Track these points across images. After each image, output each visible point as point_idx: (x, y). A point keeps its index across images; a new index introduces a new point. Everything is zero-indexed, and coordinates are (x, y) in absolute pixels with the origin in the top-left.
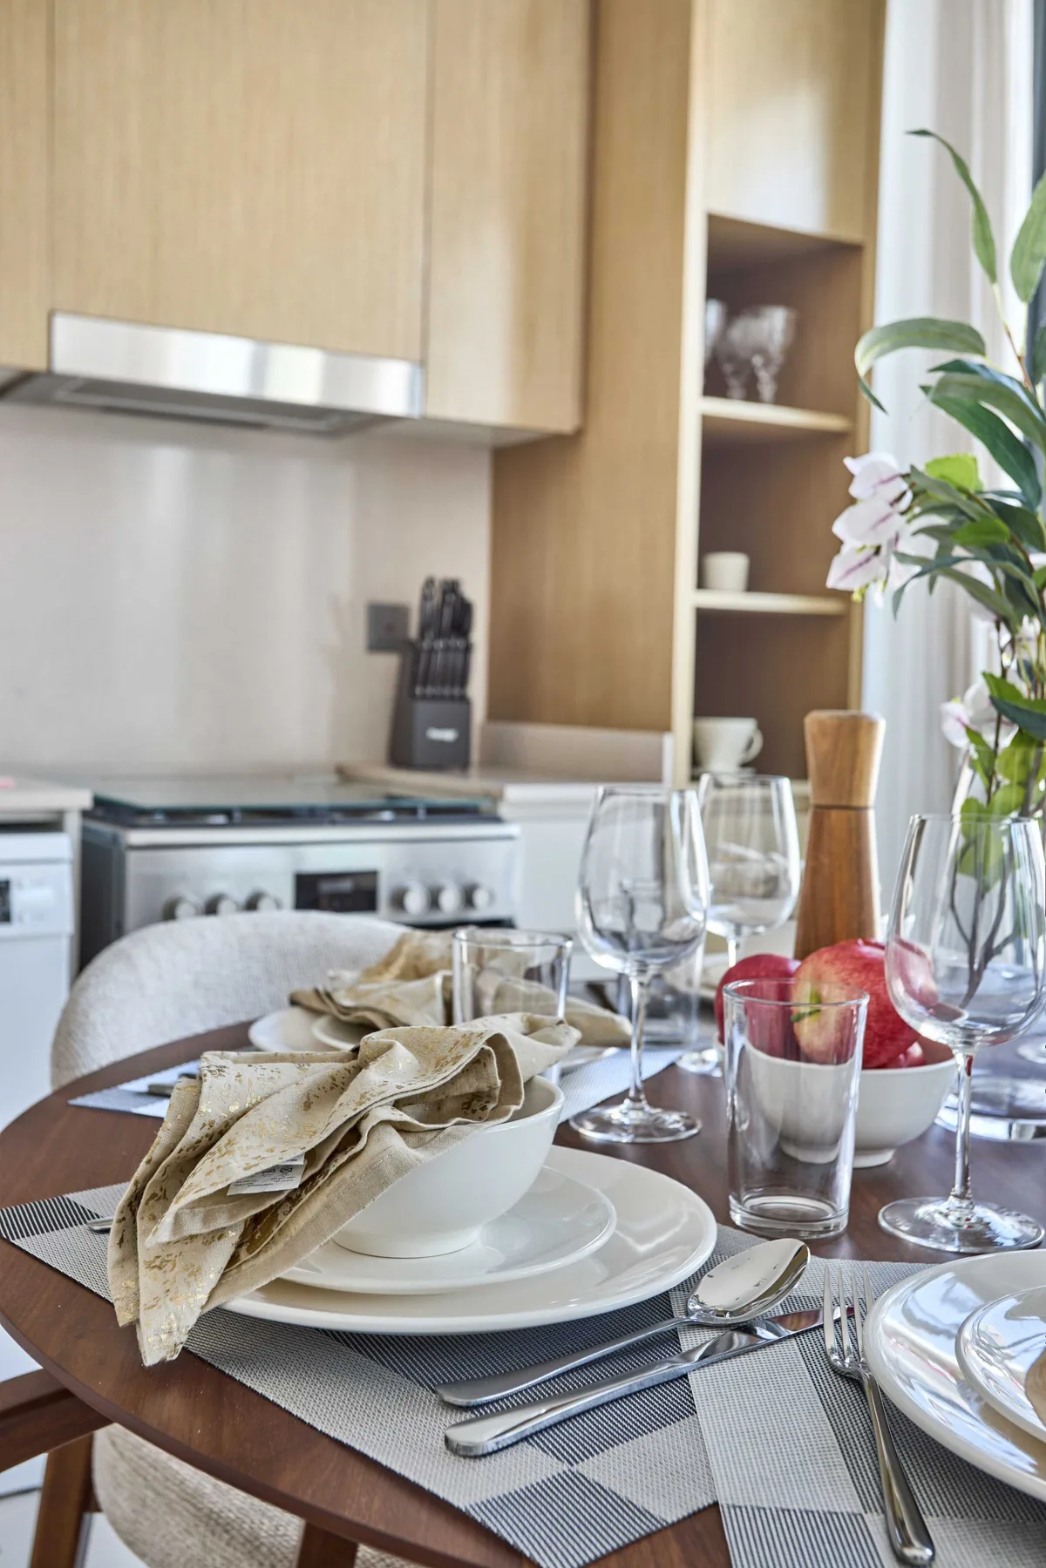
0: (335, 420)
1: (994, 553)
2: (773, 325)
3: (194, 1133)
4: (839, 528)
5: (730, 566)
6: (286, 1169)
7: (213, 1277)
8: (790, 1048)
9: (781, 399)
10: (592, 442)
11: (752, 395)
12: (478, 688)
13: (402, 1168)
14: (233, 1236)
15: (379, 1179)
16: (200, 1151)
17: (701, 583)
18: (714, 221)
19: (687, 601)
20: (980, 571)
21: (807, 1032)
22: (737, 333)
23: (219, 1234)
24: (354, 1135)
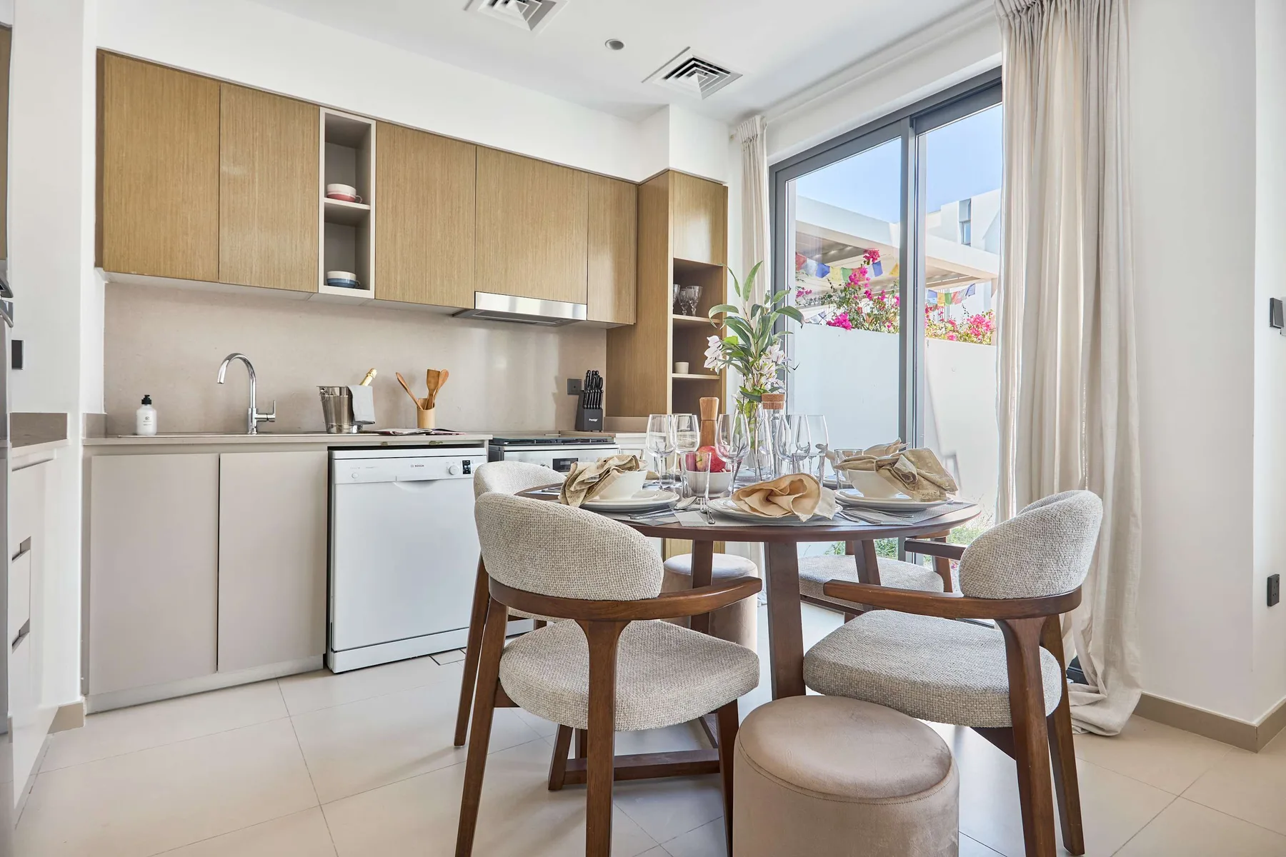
0: (558, 322)
1: (741, 359)
2: (695, 291)
3: (577, 472)
4: (706, 353)
5: (684, 366)
6: (595, 478)
7: (582, 498)
8: (696, 469)
9: (697, 315)
10: (639, 327)
11: (689, 314)
12: (603, 406)
13: (619, 477)
14: (585, 491)
15: (614, 479)
16: (577, 476)
17: (674, 371)
18: (675, 260)
19: (670, 376)
20: (739, 363)
21: (699, 465)
22: (684, 293)
23: (583, 490)
24: (608, 472)
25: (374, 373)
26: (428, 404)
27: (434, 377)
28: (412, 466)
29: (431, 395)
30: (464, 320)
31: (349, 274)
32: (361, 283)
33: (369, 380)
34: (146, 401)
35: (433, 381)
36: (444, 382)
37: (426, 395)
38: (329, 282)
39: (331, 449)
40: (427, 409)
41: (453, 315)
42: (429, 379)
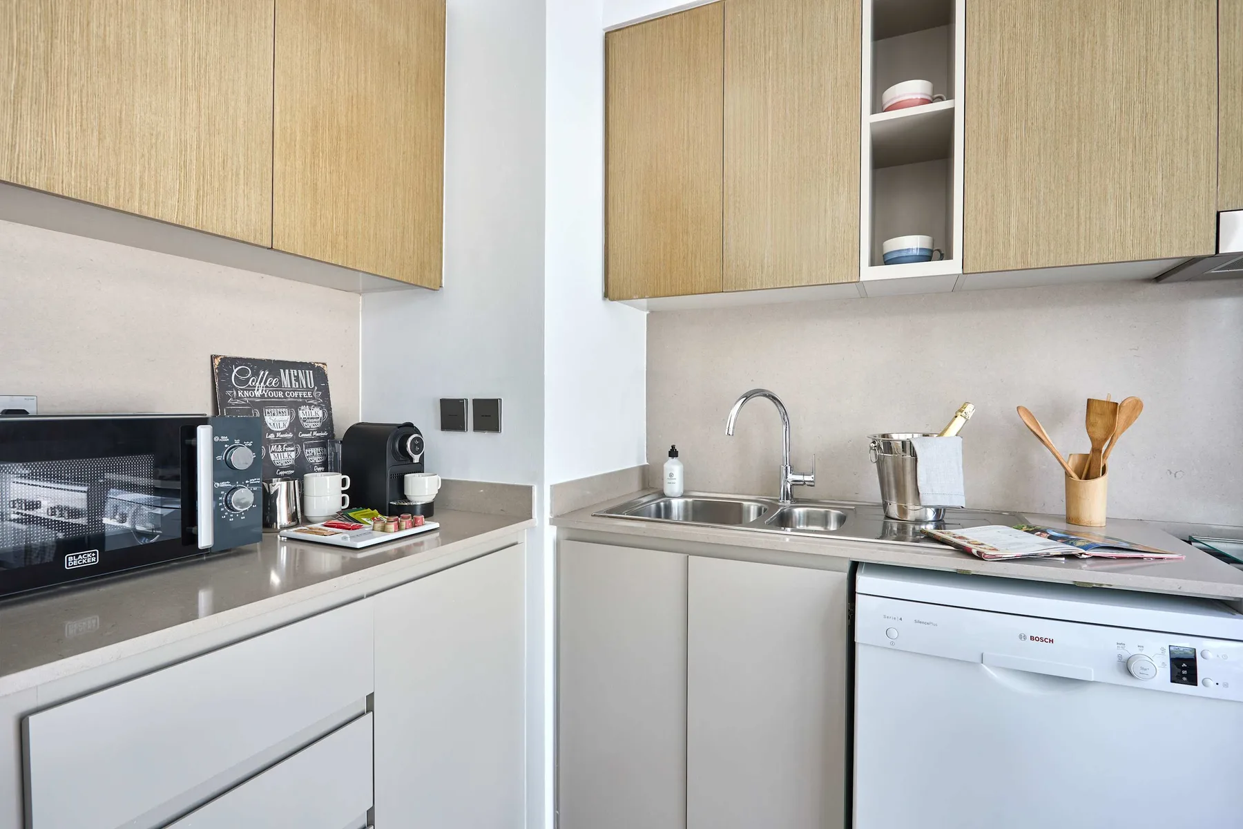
25: (970, 409)
26: (1090, 468)
27: (1102, 414)
28: (1022, 637)
29: (1096, 450)
30: (1187, 285)
31: (918, 237)
32: (940, 251)
33: (959, 423)
34: (673, 453)
35: (1100, 423)
36: (1128, 423)
37: (1087, 448)
38: (882, 258)
39: (855, 566)
40: (1087, 478)
41: (1159, 279)
42: (1092, 418)
